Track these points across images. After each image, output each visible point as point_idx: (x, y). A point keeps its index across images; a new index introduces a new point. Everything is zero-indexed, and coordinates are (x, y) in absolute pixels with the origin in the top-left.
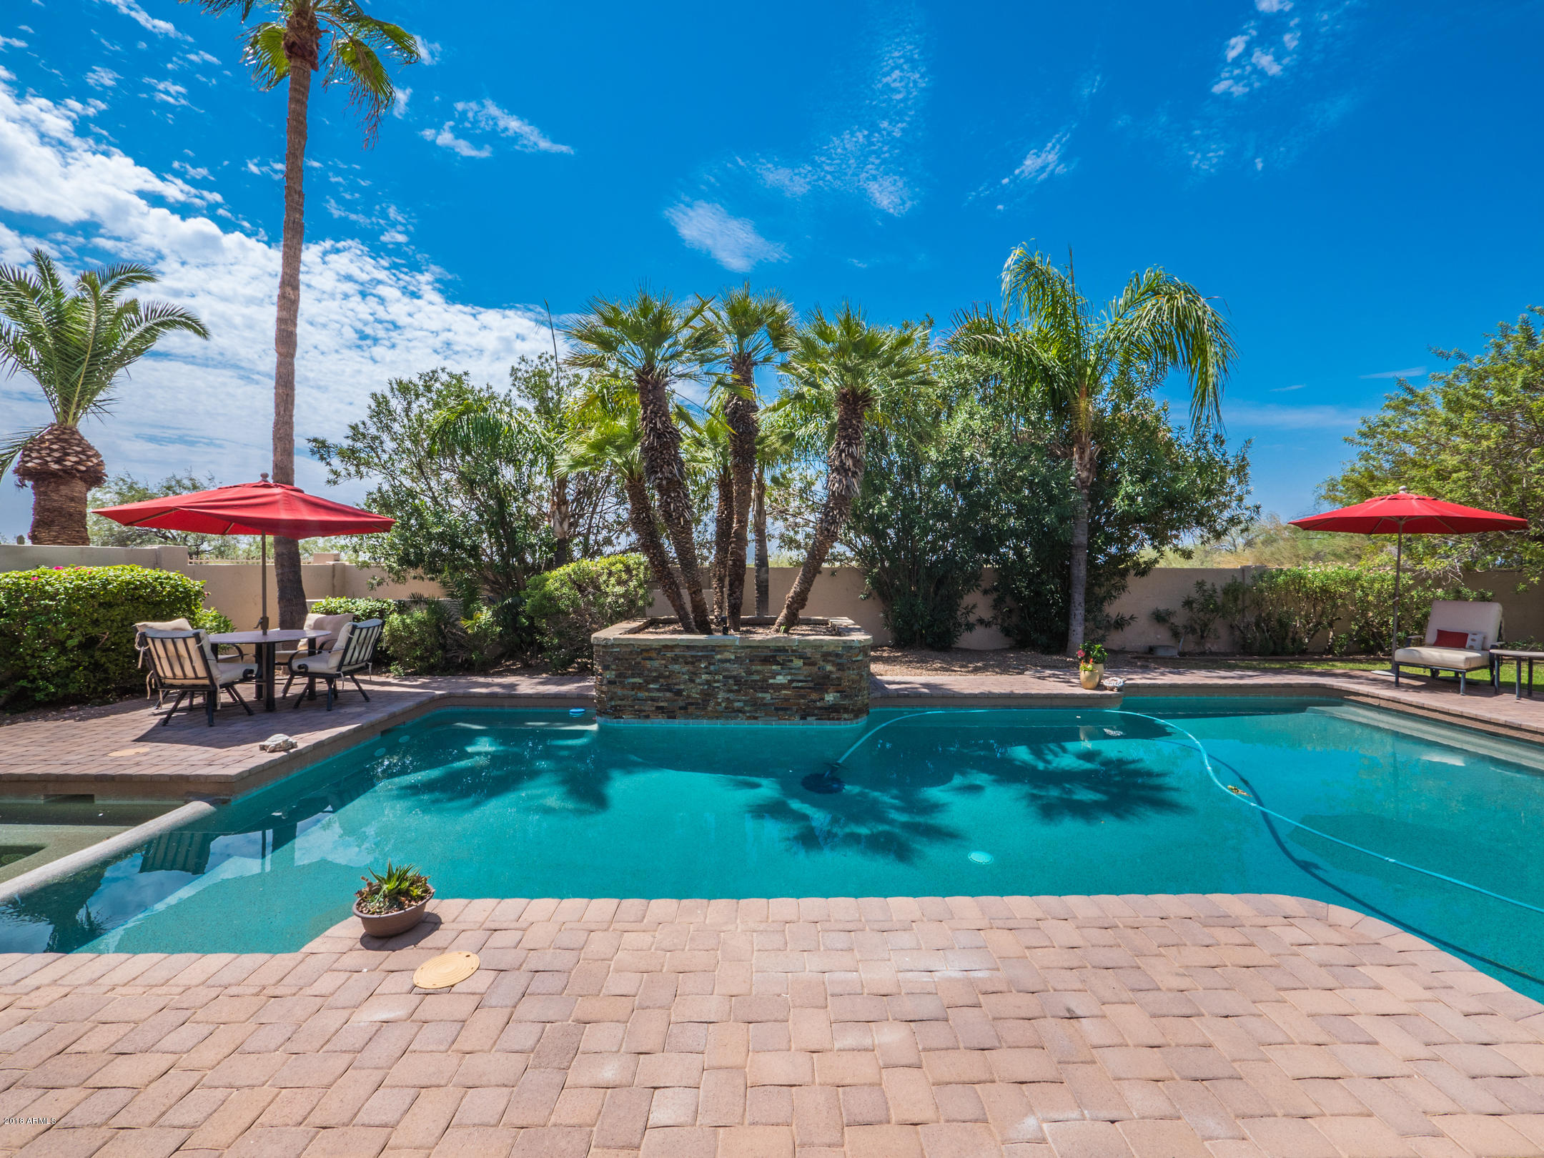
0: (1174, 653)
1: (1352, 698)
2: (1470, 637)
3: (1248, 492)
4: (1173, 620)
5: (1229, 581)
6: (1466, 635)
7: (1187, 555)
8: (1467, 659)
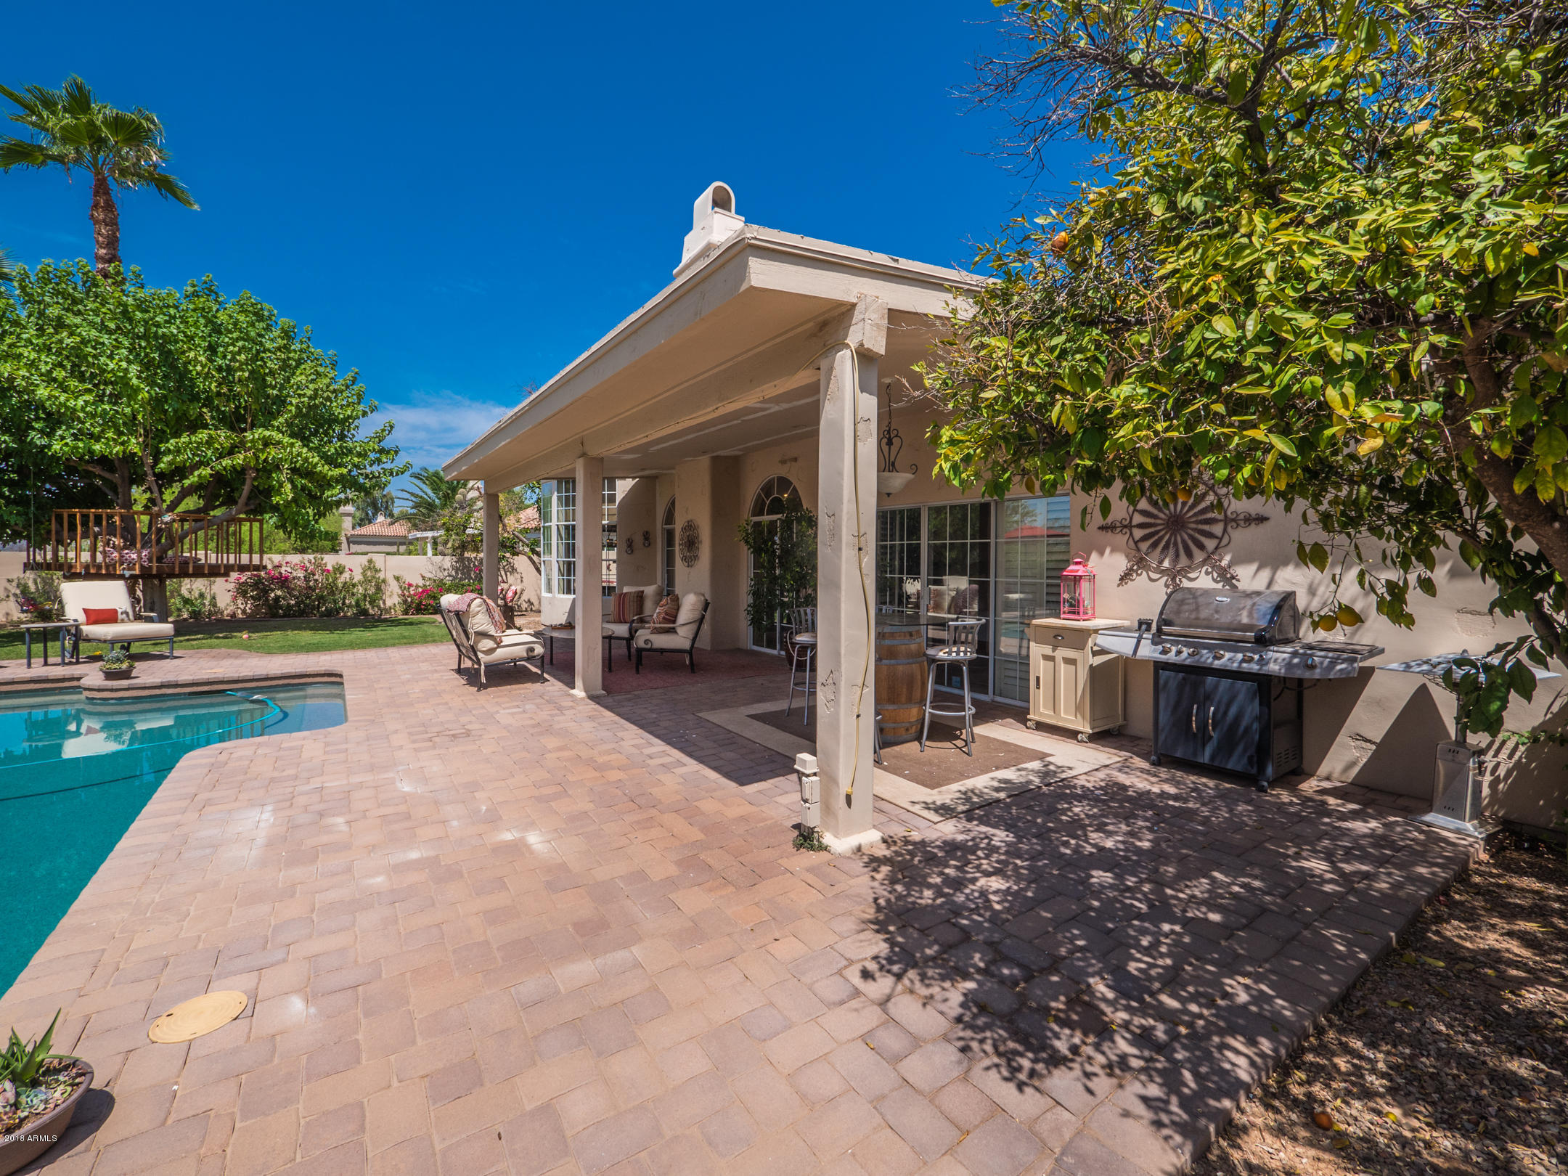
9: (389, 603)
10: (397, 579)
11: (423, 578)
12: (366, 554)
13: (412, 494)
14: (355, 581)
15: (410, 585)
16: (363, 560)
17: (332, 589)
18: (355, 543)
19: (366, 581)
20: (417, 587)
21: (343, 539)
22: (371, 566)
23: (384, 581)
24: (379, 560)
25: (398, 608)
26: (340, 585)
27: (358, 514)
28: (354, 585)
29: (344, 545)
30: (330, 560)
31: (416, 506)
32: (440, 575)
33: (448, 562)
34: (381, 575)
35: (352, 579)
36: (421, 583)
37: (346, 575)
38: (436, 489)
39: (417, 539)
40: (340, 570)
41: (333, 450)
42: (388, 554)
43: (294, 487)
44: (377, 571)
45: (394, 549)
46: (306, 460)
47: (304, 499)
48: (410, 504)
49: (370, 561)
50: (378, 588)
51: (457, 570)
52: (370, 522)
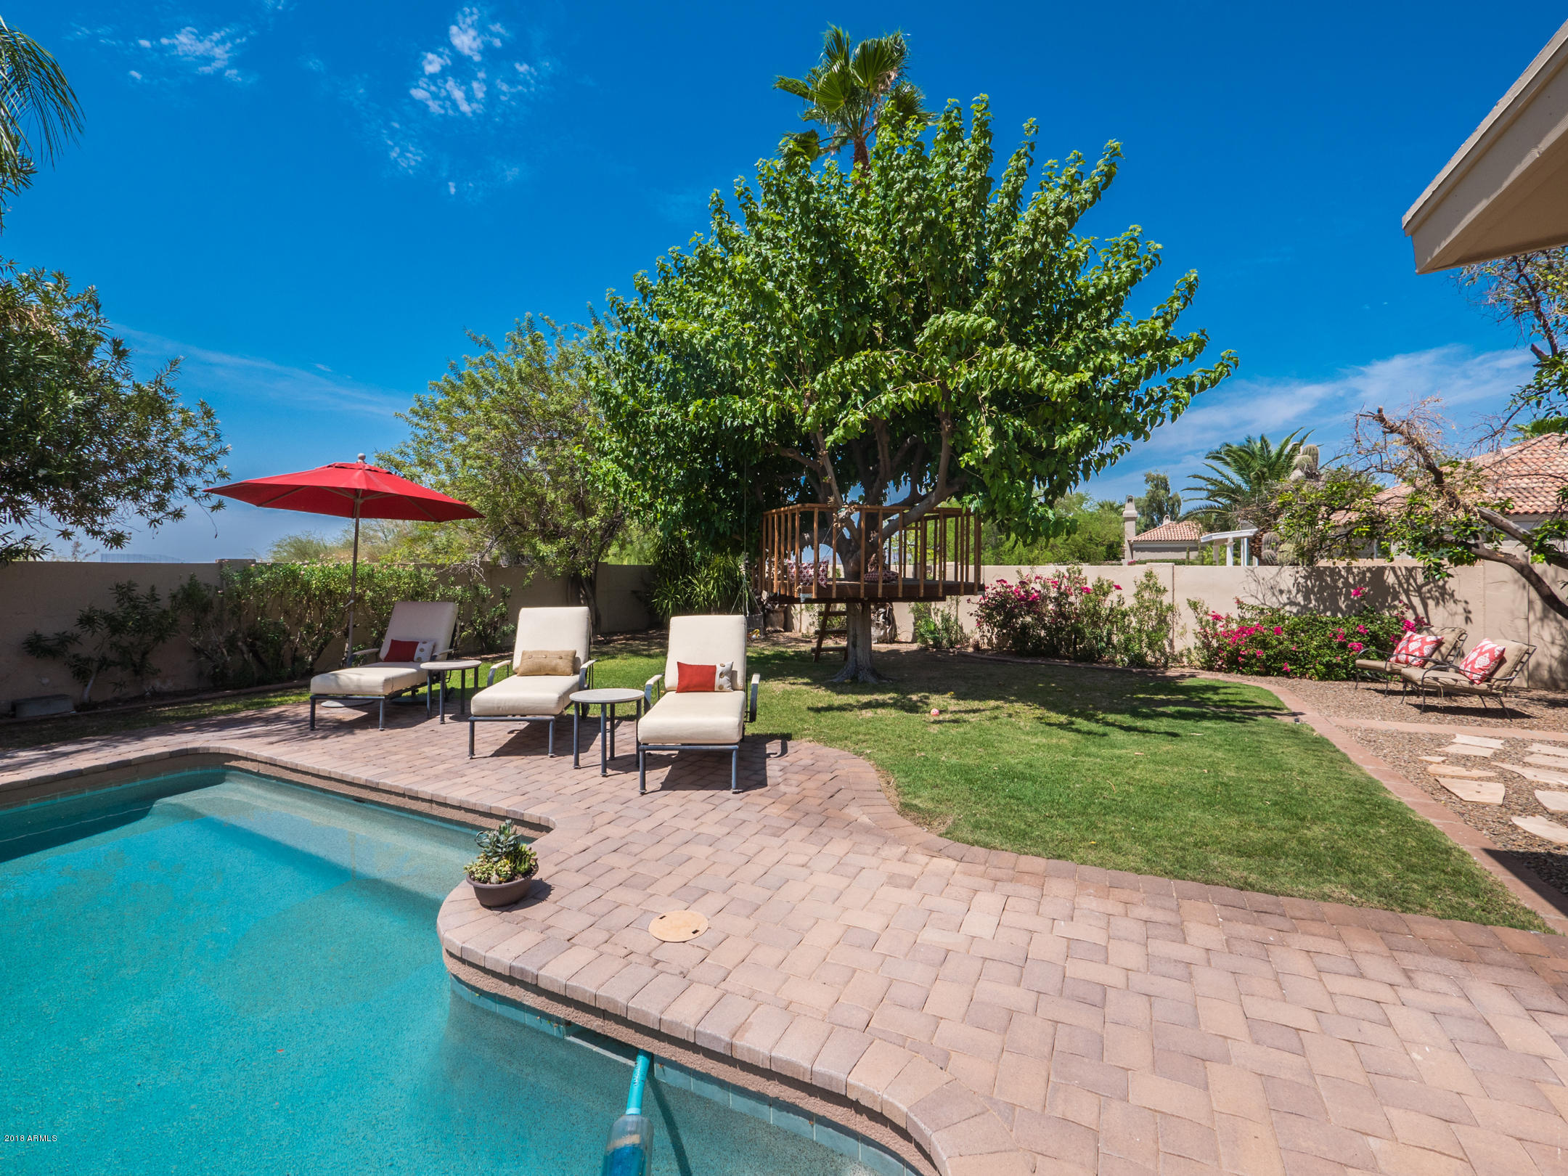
0: (67, 708)
1: (233, 763)
2: (419, 647)
3: (224, 452)
4: (73, 649)
5: (185, 581)
6: (414, 644)
7: (117, 540)
8: (387, 681)
9: (1179, 646)
10: (1194, 606)
11: (1240, 604)
12: (1144, 563)
13: (1207, 480)
14: (1125, 607)
15: (1217, 618)
16: (1139, 572)
17: (1095, 617)
18: (1138, 550)
19: (1143, 607)
20: (1229, 619)
21: (1126, 546)
22: (1150, 584)
23: (1171, 608)
24: (1163, 573)
25: (1194, 655)
26: (1104, 613)
27: (1143, 520)
28: (1124, 615)
29: (1127, 553)
30: (1091, 573)
31: (1212, 495)
32: (1273, 602)
33: (1288, 577)
34: (1166, 599)
35: (1121, 601)
36: (1235, 613)
37: (1113, 597)
38: (1243, 469)
39: (1211, 543)
40: (1103, 589)
41: (1070, 350)
42: (1178, 563)
43: (999, 434)
44: (1160, 591)
45: (1183, 555)
46: (1013, 369)
47: (1023, 461)
48: (1205, 494)
49: (1149, 575)
50: (1162, 620)
51: (1307, 594)
52: (1155, 526)
